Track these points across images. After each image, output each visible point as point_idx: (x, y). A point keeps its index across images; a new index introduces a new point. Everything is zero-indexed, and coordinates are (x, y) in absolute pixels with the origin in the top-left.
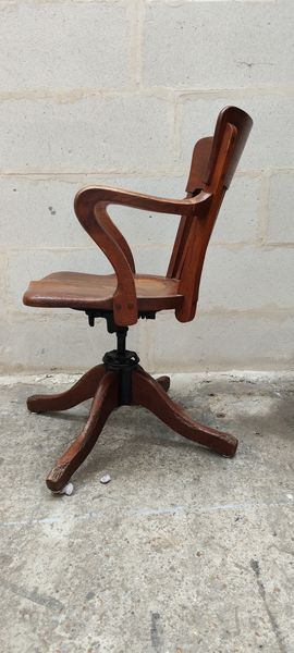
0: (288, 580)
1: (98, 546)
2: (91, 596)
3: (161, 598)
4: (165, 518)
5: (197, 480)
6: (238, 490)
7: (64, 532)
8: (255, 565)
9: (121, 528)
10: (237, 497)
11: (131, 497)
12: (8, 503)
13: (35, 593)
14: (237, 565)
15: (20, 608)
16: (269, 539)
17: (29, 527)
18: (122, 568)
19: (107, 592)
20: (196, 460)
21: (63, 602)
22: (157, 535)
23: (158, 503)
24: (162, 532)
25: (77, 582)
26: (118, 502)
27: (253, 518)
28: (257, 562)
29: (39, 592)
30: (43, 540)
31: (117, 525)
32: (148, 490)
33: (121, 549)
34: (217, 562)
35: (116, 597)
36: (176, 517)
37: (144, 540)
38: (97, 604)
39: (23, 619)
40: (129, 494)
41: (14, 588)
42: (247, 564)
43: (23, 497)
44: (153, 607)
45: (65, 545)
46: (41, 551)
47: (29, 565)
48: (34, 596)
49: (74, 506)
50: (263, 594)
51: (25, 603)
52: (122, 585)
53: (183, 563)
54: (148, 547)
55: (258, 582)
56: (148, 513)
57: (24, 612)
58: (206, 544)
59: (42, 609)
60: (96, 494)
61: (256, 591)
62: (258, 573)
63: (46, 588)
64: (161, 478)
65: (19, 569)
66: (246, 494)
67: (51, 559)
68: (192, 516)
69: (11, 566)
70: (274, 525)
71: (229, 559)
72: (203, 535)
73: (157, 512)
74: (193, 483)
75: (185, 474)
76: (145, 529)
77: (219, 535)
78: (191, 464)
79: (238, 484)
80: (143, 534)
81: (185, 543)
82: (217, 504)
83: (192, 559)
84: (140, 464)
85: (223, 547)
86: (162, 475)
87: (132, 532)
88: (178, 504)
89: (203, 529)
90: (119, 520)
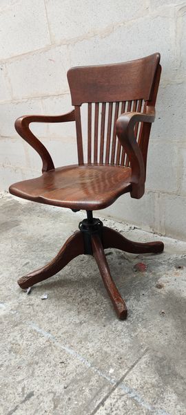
4: (36, 335)
5: (81, 323)
6: (90, 345)
8: (31, 395)
9: (15, 328)
10: (83, 349)
11: (42, 314)
14: (23, 389)
16: (59, 388)
22: (20, 343)
23: (47, 326)
24: (25, 342)
26: (32, 313)
27: (71, 367)
28: (33, 395)
31: (16, 325)
32: (51, 315)
34: (20, 378)
36: (41, 339)
37: (13, 342)
40: (43, 312)
42: (27, 392)
49: (17, 304)
53: (7, 367)
54: (9, 346)
55: (18, 406)
56: (34, 328)
60: (32, 302)
61: (9, 410)
62: (24, 401)
64: (68, 311)
66: (90, 350)
68: (48, 344)
70: (74, 381)
71: (25, 382)
72: (36, 358)
73: (38, 330)
74: (76, 325)
75: (81, 316)
76: (22, 336)
77: (42, 364)
78: (92, 311)
79: (97, 341)
80: (18, 338)
81: (24, 357)
82: (68, 345)
83: (14, 367)
84: (70, 297)
85: (33, 373)
86: (70, 310)
87: (16, 333)
88: (52, 332)
89: (41, 355)
90: (21, 323)
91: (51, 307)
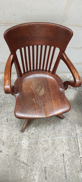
0: (69, 158)
1: (34, 150)
2: (34, 163)
3: (46, 163)
4: (46, 141)
5: (54, 128)
6: (62, 132)
7: (27, 146)
8: (63, 155)
9: (38, 144)
10: (62, 135)
11: (39, 134)
12: (13, 136)
13: (23, 162)
14: (60, 155)
15: (21, 166)
16: (67, 148)
17: (19, 144)
18: (39, 156)
19: (37, 162)
20: (54, 121)
21: (29, 164)
23: (46, 136)
24: (46, 146)
25: (31, 159)
26: (37, 136)
27: (64, 141)
29: (24, 162)
30: (23, 148)
31: (37, 144)
32: (43, 132)
33: (38, 151)
34: (57, 154)
35: (38, 163)
36: (49, 141)
37: (43, 148)
38: (35, 165)
39: (22, 168)
40: (39, 133)
41: (19, 161)
42: (62, 155)
43: (16, 134)
44: (45, 165)
45: (27, 149)
46: (23, 151)
47: (21, 155)
48: (23, 163)
49: (27, 137)
50: (64, 162)
51: (22, 165)
52: (39, 160)
53: (50, 155)
54: (43, 150)
55: (63, 159)
56: (43, 140)
57: (22, 167)
58: (55, 149)
59: (25, 166)
60: (32, 133)
61: (63, 161)
62: (64, 157)
63: (25, 161)
64: (46, 127)
65: (19, 156)
66: (64, 133)
67: (25, 153)
68: (52, 141)
69: (18, 155)
70: (68, 143)
71: (59, 153)
72: (54, 146)
73: (45, 139)
74: (53, 129)
75: (51, 126)
76: (43, 145)
77: (57, 146)
78: (53, 122)
79: (63, 130)
80: (43, 146)
81: (51, 149)
82: (58, 137)
83: (52, 153)
84: (41, 122)
85: (58, 150)
86: (46, 126)
87: (40, 146)
88: (49, 137)
89: (54, 145)
90: (37, 142)
91: (40, 130)
